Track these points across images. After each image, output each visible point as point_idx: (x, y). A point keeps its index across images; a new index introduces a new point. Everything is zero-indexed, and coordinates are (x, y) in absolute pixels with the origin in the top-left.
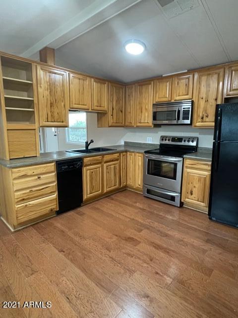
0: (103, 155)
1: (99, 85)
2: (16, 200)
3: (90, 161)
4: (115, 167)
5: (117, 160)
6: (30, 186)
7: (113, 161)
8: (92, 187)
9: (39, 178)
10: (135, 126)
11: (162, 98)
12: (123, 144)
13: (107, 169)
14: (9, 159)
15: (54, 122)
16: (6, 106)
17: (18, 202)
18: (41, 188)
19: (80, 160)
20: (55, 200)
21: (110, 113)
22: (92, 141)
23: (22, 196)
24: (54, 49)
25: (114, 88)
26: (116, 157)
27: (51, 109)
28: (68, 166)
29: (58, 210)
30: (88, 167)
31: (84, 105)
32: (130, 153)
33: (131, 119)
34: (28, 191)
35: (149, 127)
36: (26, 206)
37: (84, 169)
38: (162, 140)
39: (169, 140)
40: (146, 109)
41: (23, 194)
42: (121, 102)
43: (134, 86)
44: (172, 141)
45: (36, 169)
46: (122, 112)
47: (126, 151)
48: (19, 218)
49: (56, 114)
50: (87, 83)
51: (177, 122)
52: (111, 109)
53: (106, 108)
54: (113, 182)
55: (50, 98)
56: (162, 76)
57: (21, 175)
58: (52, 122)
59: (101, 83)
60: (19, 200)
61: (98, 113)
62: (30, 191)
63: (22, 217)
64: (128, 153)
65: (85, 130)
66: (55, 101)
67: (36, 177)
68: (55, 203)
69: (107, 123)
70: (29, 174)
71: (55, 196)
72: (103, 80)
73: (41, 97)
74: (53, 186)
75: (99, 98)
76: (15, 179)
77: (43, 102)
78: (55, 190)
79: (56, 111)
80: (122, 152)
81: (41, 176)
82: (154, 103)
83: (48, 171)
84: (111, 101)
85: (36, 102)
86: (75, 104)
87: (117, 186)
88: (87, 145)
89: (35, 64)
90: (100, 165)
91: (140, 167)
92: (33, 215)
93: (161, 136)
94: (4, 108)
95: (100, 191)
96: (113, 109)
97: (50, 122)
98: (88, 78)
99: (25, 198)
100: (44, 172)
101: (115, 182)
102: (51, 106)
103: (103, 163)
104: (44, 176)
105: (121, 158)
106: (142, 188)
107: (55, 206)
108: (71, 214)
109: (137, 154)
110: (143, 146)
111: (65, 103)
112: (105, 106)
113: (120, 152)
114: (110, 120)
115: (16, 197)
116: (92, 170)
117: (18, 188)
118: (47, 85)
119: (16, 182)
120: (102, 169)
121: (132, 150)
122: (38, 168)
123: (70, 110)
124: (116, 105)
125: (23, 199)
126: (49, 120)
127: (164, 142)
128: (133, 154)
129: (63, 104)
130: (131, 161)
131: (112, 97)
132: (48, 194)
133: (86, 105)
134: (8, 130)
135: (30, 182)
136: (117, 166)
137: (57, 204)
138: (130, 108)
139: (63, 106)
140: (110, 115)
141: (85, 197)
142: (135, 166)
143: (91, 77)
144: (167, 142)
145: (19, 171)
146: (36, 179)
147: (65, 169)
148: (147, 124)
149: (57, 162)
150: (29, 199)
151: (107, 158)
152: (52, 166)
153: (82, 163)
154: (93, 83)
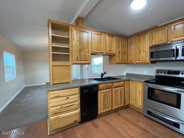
0: (113, 83)
1: (110, 38)
2: (51, 114)
3: (103, 86)
4: (121, 91)
5: (122, 86)
6: (61, 104)
7: (119, 87)
8: (105, 105)
9: (68, 98)
10: (135, 63)
11: (158, 41)
12: (125, 74)
13: (115, 92)
14: (52, 84)
15: (82, 61)
16: (52, 52)
17: (52, 115)
18: (69, 105)
19: (97, 86)
20: (78, 114)
21: (117, 55)
22: (105, 73)
23: (55, 110)
24: (83, 18)
25: (120, 40)
26: (122, 84)
27: (80, 53)
28: (88, 90)
29: (80, 121)
30: (102, 91)
31: (100, 50)
32: (132, 82)
33: (132, 58)
34: (60, 107)
35: (147, 63)
36: (58, 118)
37: (99, 92)
38: (158, 72)
39: (165, 73)
40: (144, 51)
41: (56, 109)
42: (125, 48)
43: (133, 37)
44: (168, 73)
45: (66, 92)
46: (125, 54)
47: (129, 80)
48: (52, 127)
49: (82, 56)
50: (103, 37)
51: (176, 58)
52: (118, 52)
53: (115, 52)
54: (120, 102)
55: (80, 46)
56: (157, 26)
57: (55, 96)
58: (80, 61)
59: (112, 37)
60: (53, 113)
61: (109, 55)
62: (61, 107)
63: (54, 126)
64: (130, 81)
65: (102, 66)
66: (82, 49)
67: (66, 98)
68: (78, 116)
69: (115, 61)
70: (60, 96)
71: (78, 111)
72: (113, 35)
73: (74, 46)
74: (77, 104)
75: (110, 46)
76: (51, 99)
77: (75, 48)
78: (78, 107)
79: (83, 54)
80: (126, 81)
81: (69, 97)
82: (151, 46)
83: (73, 94)
84: (118, 48)
85: (70, 49)
86: (95, 50)
87: (123, 104)
88: (102, 75)
89: (71, 26)
90: (110, 90)
91: (141, 92)
92: (62, 125)
93: (157, 70)
94: (51, 53)
95: (110, 108)
96: (119, 52)
97: (79, 61)
98: (103, 34)
99: (57, 112)
100: (71, 94)
101: (121, 102)
102: (80, 51)
103: (112, 88)
104: (71, 97)
105: (126, 84)
106: (142, 108)
107: (78, 118)
108: (89, 124)
109: (138, 83)
110: (141, 77)
111: (88, 49)
112: (114, 50)
113: (125, 81)
114: (117, 59)
115: (51, 112)
116: (104, 93)
117: (53, 105)
118: (78, 39)
119: (51, 101)
120: (112, 92)
121: (133, 80)
122: (67, 91)
123: (92, 54)
124: (121, 50)
125: (56, 113)
126: (79, 60)
127: (160, 74)
128: (135, 82)
129: (87, 50)
130: (133, 87)
131: (119, 45)
132: (73, 109)
133: (102, 50)
134: (53, 66)
135: (62, 101)
136: (123, 90)
137: (79, 117)
138: (131, 52)
139: (87, 51)
140: (117, 57)
141: (99, 112)
142: (136, 91)
143: (105, 33)
144: (163, 74)
145: (54, 94)
146: (66, 99)
147: (86, 92)
148: (145, 61)
149: (80, 87)
150: (60, 113)
151: (115, 84)
152: (77, 90)
153: (98, 88)
154: (107, 37)
